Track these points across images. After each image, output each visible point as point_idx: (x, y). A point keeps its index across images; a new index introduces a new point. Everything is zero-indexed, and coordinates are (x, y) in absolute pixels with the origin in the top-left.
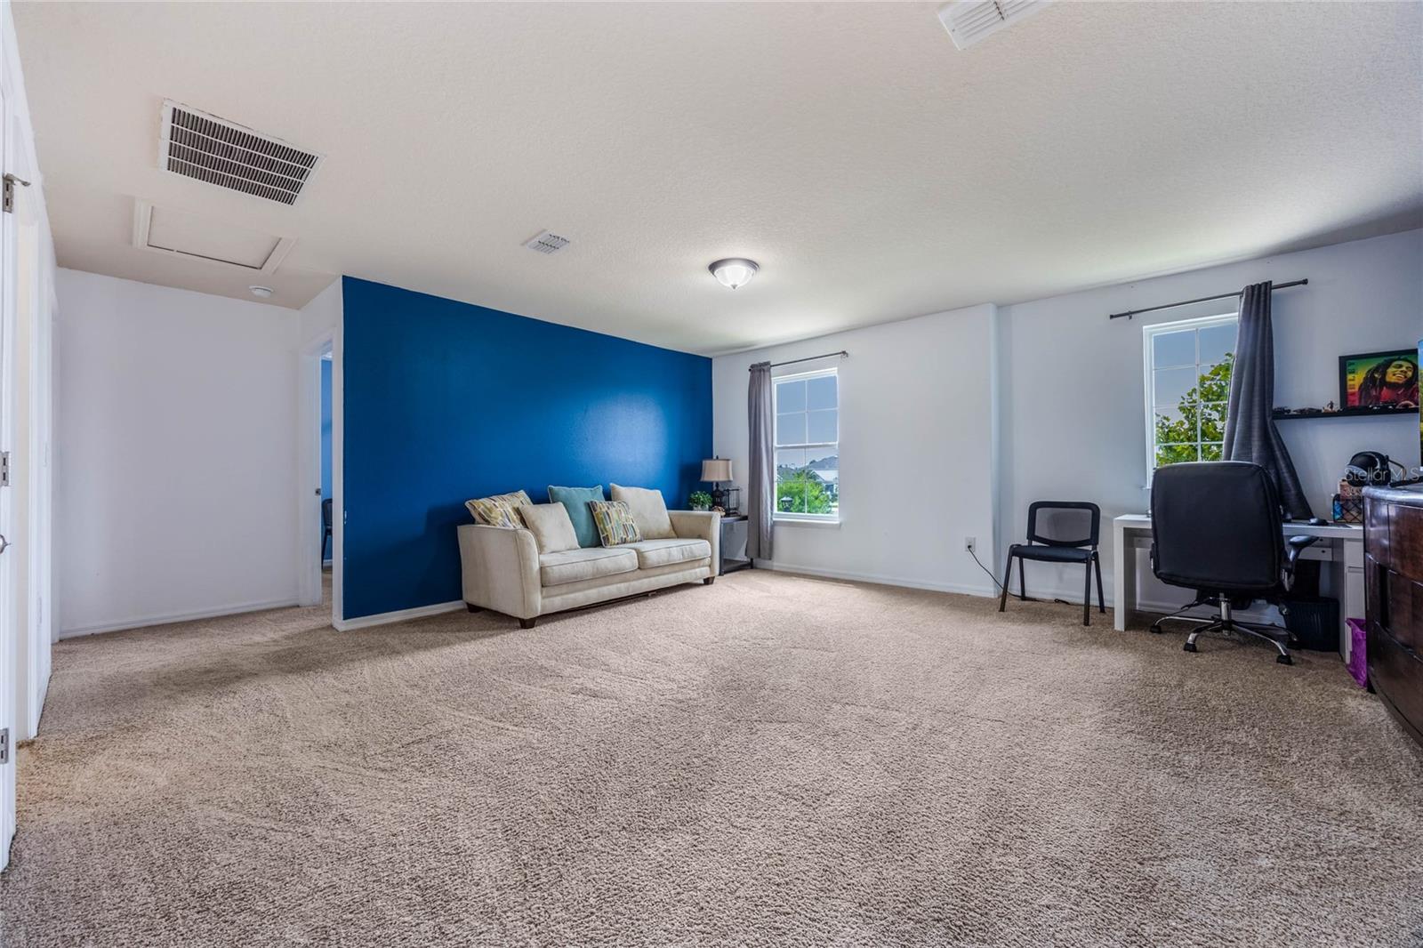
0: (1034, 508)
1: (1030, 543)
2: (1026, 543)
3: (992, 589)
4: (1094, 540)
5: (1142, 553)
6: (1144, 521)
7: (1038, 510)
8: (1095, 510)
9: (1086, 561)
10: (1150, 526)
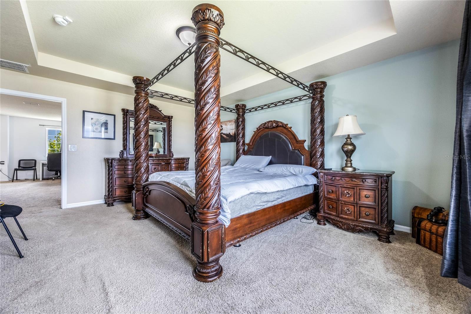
0: (20, 161)
1: (19, 168)
2: (18, 168)
3: (8, 179)
4: (35, 166)
5: (45, 168)
6: (46, 162)
7: (21, 161)
8: (35, 161)
9: (34, 170)
10: (47, 163)
